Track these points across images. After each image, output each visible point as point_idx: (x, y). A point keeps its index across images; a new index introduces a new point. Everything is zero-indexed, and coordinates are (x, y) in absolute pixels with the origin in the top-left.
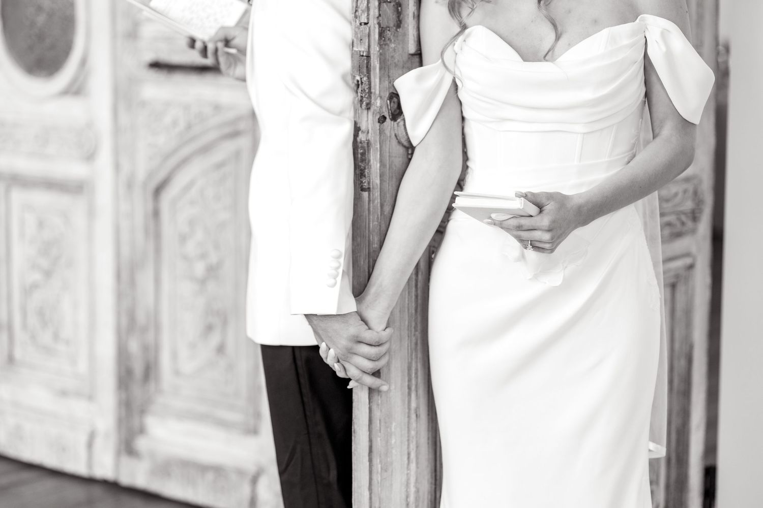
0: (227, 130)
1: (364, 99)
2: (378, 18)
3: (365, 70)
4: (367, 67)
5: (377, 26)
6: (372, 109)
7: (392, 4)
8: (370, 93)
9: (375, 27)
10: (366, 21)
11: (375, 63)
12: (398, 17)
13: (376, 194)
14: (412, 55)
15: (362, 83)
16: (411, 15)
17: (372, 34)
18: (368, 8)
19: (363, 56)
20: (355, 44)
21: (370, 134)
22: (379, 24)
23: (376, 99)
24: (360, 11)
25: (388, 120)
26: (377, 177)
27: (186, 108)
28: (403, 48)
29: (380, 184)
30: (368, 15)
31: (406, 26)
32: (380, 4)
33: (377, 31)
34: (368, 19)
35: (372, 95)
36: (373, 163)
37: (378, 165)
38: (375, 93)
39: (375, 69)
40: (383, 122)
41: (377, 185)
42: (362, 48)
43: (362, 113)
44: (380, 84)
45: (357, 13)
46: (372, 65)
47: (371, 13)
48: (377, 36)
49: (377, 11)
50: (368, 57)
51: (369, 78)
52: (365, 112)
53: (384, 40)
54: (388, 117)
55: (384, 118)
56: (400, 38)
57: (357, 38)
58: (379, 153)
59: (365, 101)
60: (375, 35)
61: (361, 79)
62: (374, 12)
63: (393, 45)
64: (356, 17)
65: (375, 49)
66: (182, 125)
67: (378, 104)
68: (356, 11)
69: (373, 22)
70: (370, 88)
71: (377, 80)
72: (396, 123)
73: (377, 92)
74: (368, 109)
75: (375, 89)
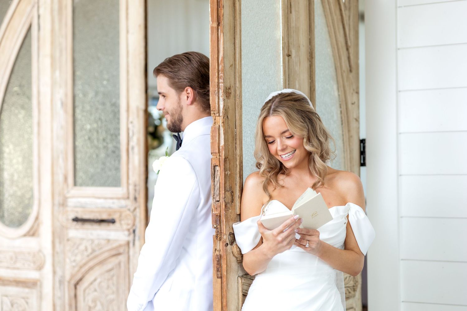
0: (114, 252)
1: (218, 236)
2: (224, 198)
3: (218, 222)
4: (220, 221)
5: (224, 202)
6: (222, 240)
7: (230, 192)
8: (221, 233)
9: (223, 203)
10: (219, 200)
11: (223, 219)
12: (232, 198)
13: (225, 280)
14: (238, 215)
15: (217, 228)
16: (237, 196)
17: (222, 206)
18: (220, 194)
19: (217, 216)
20: (213, 211)
21: (221, 252)
22: (225, 201)
23: (224, 236)
24: (216, 196)
25: (229, 245)
26: (225, 271)
27: (93, 241)
28: (234, 212)
29: (226, 275)
30: (220, 197)
31: (235, 202)
32: (225, 192)
33: (224, 204)
34: (220, 199)
35: (222, 234)
36: (223, 265)
37: (226, 266)
38: (223, 233)
39: (223, 221)
40: (227, 246)
41: (225, 275)
42: (217, 212)
43: (217, 242)
44: (226, 228)
45: (214, 196)
46: (222, 220)
47: (221, 196)
48: (224, 207)
49: (224, 195)
50: (220, 216)
51: (220, 226)
52: (219, 241)
53: (227, 209)
54: (229, 244)
55: (227, 244)
56: (233, 207)
57: (214, 208)
58: (225, 260)
59: (219, 236)
60: (223, 206)
61: (217, 226)
62: (222, 196)
63: (230, 211)
64: (214, 198)
65: (223, 213)
66: (90, 251)
67: (225, 238)
68: (214, 195)
69: (222, 200)
70: (221, 230)
71: (224, 227)
72: (232, 246)
73: (224, 232)
74: (220, 240)
75: (223, 231)
